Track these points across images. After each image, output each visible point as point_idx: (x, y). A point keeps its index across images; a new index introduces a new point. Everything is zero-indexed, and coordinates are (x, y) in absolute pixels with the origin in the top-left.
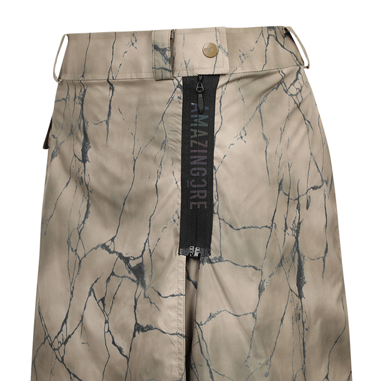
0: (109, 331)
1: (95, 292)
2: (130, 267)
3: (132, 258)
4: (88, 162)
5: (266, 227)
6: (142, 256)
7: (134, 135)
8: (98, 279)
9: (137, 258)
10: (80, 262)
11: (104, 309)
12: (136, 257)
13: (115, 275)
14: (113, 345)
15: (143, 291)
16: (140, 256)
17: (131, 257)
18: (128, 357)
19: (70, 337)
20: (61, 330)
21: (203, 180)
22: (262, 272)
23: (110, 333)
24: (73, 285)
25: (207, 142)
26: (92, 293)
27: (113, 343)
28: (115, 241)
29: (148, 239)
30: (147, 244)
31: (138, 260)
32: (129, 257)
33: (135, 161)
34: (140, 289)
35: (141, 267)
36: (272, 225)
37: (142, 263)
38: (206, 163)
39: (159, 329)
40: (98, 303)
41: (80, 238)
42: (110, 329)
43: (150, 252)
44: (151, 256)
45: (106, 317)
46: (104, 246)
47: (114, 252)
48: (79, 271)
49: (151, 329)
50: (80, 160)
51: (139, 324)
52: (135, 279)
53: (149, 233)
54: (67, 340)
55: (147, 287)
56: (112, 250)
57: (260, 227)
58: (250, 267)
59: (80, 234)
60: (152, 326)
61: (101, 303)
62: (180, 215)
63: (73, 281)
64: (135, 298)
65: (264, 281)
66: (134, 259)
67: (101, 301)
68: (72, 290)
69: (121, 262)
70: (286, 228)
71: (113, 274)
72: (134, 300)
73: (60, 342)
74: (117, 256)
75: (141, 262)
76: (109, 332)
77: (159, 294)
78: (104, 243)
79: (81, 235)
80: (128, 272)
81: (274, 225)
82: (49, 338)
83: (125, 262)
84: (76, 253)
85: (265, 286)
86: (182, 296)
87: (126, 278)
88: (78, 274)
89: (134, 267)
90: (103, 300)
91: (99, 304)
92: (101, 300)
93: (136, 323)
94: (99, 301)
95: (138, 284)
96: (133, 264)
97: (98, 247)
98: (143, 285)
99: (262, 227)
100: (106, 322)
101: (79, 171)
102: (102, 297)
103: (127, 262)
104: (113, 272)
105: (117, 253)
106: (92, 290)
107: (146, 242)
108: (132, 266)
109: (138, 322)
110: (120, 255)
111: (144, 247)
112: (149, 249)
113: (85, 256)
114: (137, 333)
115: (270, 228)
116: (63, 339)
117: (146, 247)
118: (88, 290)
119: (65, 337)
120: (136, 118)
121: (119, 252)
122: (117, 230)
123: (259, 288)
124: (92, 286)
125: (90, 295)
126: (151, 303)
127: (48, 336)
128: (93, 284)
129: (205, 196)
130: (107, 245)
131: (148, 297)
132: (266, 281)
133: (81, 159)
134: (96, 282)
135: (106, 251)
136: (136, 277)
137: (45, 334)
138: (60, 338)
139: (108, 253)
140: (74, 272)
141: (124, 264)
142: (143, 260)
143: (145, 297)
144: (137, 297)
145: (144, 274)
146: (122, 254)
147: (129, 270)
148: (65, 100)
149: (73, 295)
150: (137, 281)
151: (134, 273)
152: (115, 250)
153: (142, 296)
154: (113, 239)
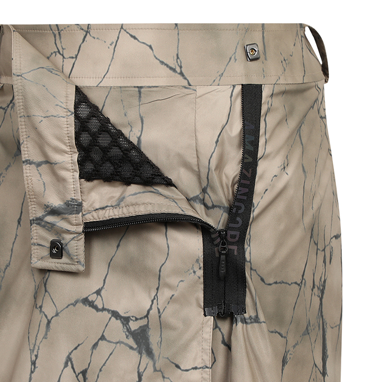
1: (74, 363)
2: (129, 330)
3: (134, 319)
5: (296, 283)
6: (147, 316)
8: (79, 345)
9: (141, 319)
10: (49, 322)
12: (138, 317)
13: (106, 340)
15: (151, 363)
16: (145, 317)
17: (133, 317)
21: (238, 219)
22: (287, 340)
24: (35, 353)
26: (69, 363)
28: (102, 294)
29: (156, 295)
30: (155, 301)
31: (141, 321)
32: (129, 317)
34: (145, 359)
35: (145, 330)
36: (302, 282)
37: (147, 326)
40: (77, 377)
41: (46, 291)
43: (159, 312)
44: (160, 317)
46: (86, 301)
47: (103, 309)
48: (46, 334)
52: (135, 346)
53: (158, 287)
55: (156, 357)
56: (100, 307)
57: (290, 283)
58: (275, 333)
59: (45, 285)
61: (81, 376)
62: (202, 265)
63: (36, 348)
64: (138, 372)
65: (288, 351)
66: (137, 319)
67: (81, 375)
68: (34, 358)
69: (117, 324)
70: (314, 287)
71: (103, 338)
72: (137, 374)
74: (110, 315)
75: (146, 323)
77: (178, 366)
78: (85, 297)
79: (47, 286)
80: (125, 336)
81: (304, 281)
83: (122, 323)
84: (41, 311)
85: (288, 359)
86: (207, 369)
87: (122, 345)
88: (45, 337)
89: (135, 330)
90: (84, 373)
91: (79, 377)
92: (81, 372)
94: (79, 374)
95: (140, 353)
96: (134, 326)
97: (76, 302)
98: (150, 353)
99: (292, 283)
102: (84, 368)
103: (125, 323)
104: (103, 336)
105: (108, 311)
106: (69, 359)
107: (154, 299)
108: (133, 329)
110: (115, 314)
111: (151, 306)
112: (158, 308)
113: (57, 315)
115: (299, 285)
117: (153, 305)
118: (64, 360)
121: (112, 309)
122: (104, 280)
123: (283, 361)
124: (70, 354)
125: (66, 365)
126: (164, 377)
128: (72, 351)
129: (237, 239)
130: (90, 300)
131: (160, 371)
132: (289, 353)
134: (76, 348)
135: (91, 308)
136: (137, 344)
139: (94, 310)
140: (37, 336)
141: (121, 325)
142: (148, 322)
143: (155, 370)
144: (141, 370)
145: (148, 340)
146: (118, 312)
147: (127, 333)
148: (4, 109)
149: (37, 365)
150: (138, 349)
151: (133, 338)
152: (105, 307)
153: (150, 369)
154: (98, 292)
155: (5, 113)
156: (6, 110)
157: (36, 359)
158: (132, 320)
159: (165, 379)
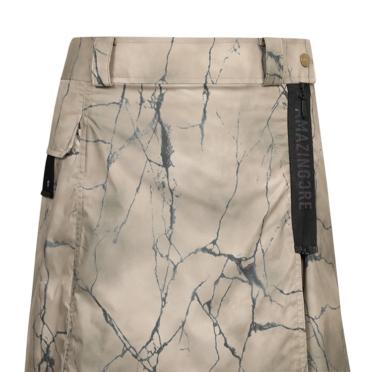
0: (221, 333)
1: (199, 296)
2: (241, 268)
3: (245, 259)
4: (171, 166)
6: (254, 256)
7: (236, 138)
8: (202, 283)
9: (250, 258)
10: (175, 267)
11: (210, 313)
12: (247, 258)
13: (225, 277)
14: (225, 347)
15: (261, 291)
16: (252, 257)
17: (244, 258)
18: (241, 357)
19: (167, 345)
20: (151, 339)
21: (308, 182)
23: (223, 335)
24: (165, 292)
25: (308, 146)
26: (195, 297)
27: (226, 345)
28: (217, 244)
29: (259, 239)
30: (259, 244)
31: (250, 260)
32: (241, 258)
33: (239, 164)
34: (256, 289)
35: (252, 267)
37: (254, 264)
38: (308, 166)
39: (283, 326)
40: (202, 307)
41: (171, 244)
42: (222, 331)
43: (263, 252)
44: (264, 256)
45: (214, 320)
46: (204, 249)
47: (220, 254)
48: (174, 276)
49: (275, 326)
50: (159, 165)
51: (255, 323)
52: (246, 280)
53: (261, 234)
54: (161, 349)
55: (265, 286)
56: (217, 253)
59: (169, 239)
60: (275, 324)
61: (206, 307)
62: (290, 215)
63: (166, 287)
64: (252, 298)
67: (206, 305)
68: (164, 296)
71: (222, 276)
72: (251, 300)
73: (151, 352)
74: (227, 258)
75: (253, 262)
76: (221, 335)
77: (282, 292)
78: (203, 247)
79: (171, 240)
80: (239, 273)
82: (131, 349)
83: (237, 263)
84: (168, 259)
86: (300, 292)
87: (237, 279)
88: (173, 279)
89: (246, 268)
90: (209, 303)
91: (204, 307)
92: (206, 303)
93: (253, 322)
94: (204, 305)
95: (250, 284)
96: (245, 265)
97: (197, 251)
98: (259, 283)
100: (215, 325)
101: (158, 176)
102: (208, 300)
103: (239, 263)
104: (222, 274)
105: (225, 255)
106: (195, 294)
107: (258, 242)
108: (244, 267)
109: (255, 321)
110: (230, 257)
111: (256, 248)
112: (262, 249)
113: (182, 261)
114: (253, 332)
116: (155, 348)
117: (258, 247)
118: (191, 295)
119: (158, 346)
120: (238, 122)
121: (228, 254)
122: (218, 233)
124: (195, 290)
125: (193, 299)
126: (271, 301)
127: (131, 347)
128: (197, 288)
129: (310, 196)
130: (208, 248)
131: (269, 296)
133: (162, 164)
134: (200, 285)
135: (209, 254)
136: (247, 278)
137: (125, 346)
138: (151, 347)
139: (213, 256)
140: (165, 278)
141: (236, 265)
142: (255, 260)
143: (266, 295)
144: (254, 296)
145: (256, 274)
146: (232, 256)
147: (240, 271)
148: (118, 104)
149: (166, 301)
150: (248, 281)
151: (244, 274)
152: (221, 253)
153: (262, 295)
154: (214, 242)
155: (120, 107)
156: (121, 105)
157: (166, 296)
158: (243, 260)
159: (273, 302)
